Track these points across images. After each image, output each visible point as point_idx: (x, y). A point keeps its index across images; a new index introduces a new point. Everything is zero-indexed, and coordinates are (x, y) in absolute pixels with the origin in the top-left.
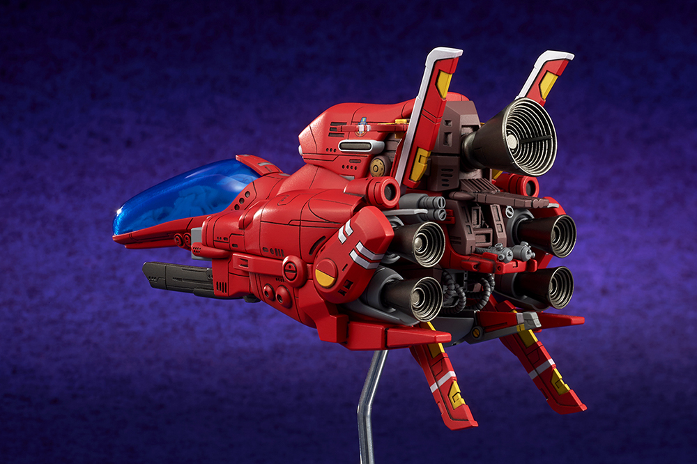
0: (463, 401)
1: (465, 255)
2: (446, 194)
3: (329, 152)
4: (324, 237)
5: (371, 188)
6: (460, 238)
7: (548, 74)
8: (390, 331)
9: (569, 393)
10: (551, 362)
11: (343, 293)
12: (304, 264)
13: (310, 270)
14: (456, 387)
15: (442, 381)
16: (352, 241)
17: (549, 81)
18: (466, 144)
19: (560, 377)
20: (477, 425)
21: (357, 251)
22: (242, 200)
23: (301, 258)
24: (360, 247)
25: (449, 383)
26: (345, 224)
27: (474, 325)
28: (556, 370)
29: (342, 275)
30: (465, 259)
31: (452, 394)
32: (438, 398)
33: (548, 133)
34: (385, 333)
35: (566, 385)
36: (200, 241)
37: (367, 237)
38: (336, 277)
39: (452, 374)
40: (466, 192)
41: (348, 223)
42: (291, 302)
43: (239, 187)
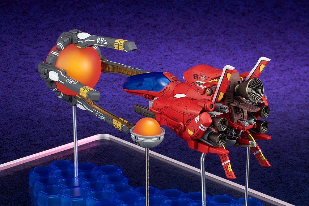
0: (232, 170)
1: (234, 123)
2: (228, 104)
3: (193, 83)
4: (191, 119)
5: (206, 105)
6: (232, 118)
7: (262, 64)
8: (210, 148)
9: (265, 161)
10: (260, 151)
11: (196, 137)
12: (184, 125)
13: (186, 127)
14: (230, 166)
15: (226, 163)
16: (199, 123)
17: (262, 67)
18: (235, 88)
19: (263, 155)
20: (236, 178)
21: (201, 126)
22: (165, 89)
23: (183, 123)
24: (202, 125)
25: (228, 164)
26: (197, 116)
27: (236, 142)
28: (262, 153)
29: (196, 132)
30: (234, 125)
31: (228, 167)
32: (224, 168)
33: (261, 87)
34: (209, 148)
35: (265, 158)
36: (152, 106)
37: (204, 123)
38: (194, 133)
39: (229, 161)
40: (235, 104)
41: (198, 116)
42: (180, 134)
43: (164, 84)
